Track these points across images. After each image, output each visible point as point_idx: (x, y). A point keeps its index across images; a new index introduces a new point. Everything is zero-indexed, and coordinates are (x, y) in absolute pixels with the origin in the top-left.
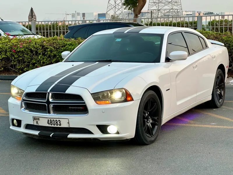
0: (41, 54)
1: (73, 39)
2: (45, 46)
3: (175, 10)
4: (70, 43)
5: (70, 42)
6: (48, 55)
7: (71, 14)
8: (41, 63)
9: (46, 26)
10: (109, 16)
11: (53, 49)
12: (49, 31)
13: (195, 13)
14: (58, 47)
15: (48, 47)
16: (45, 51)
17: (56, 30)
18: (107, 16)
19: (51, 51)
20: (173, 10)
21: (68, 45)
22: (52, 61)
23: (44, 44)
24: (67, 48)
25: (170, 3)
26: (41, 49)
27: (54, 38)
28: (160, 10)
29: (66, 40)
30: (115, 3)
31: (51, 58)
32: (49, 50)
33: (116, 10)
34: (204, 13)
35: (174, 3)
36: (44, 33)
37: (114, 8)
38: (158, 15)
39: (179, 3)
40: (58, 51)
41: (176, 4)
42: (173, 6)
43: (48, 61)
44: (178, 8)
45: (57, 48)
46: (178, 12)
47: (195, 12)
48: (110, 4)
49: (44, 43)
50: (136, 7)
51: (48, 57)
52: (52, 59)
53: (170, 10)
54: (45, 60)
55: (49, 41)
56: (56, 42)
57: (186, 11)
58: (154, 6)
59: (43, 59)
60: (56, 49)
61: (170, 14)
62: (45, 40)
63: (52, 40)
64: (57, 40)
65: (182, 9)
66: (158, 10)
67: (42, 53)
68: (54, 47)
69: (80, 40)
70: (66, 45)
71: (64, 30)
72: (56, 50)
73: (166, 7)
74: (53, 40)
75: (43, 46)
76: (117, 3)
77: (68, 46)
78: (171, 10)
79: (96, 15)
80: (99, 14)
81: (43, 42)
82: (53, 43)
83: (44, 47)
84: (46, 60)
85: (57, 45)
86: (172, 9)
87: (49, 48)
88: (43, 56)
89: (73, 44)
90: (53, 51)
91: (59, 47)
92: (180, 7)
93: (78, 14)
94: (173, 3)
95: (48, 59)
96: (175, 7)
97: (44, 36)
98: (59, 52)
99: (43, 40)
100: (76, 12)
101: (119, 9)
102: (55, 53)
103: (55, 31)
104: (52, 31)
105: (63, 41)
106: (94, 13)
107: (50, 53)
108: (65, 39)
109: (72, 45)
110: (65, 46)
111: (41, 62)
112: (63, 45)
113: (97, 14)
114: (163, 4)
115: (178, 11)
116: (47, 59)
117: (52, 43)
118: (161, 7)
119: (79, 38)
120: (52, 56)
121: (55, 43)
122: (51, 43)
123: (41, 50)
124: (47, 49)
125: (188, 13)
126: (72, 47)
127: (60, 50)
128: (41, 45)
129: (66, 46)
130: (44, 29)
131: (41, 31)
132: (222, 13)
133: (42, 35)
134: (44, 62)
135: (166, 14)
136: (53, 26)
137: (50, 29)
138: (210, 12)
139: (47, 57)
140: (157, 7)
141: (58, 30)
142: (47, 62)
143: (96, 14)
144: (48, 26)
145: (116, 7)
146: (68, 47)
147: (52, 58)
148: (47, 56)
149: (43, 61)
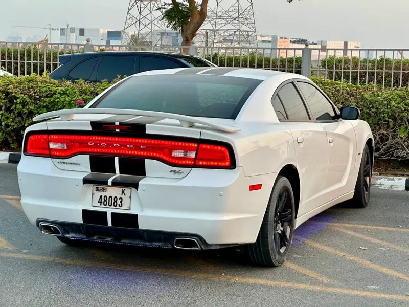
0: (3, 108)
1: (68, 83)
2: (12, 93)
3: (245, 33)
4: (63, 91)
5: (63, 89)
6: (17, 111)
7: (59, 30)
8: (3, 127)
9: (14, 52)
10: (127, 37)
11: (28, 100)
12: (19, 61)
13: (277, 39)
14: (37, 97)
15: (18, 96)
16: (12, 102)
17: (34, 60)
18: (124, 37)
19: (24, 104)
20: (241, 33)
21: (59, 93)
22: (25, 124)
23: (9, 89)
24: (57, 100)
25: (235, 19)
26: (4, 99)
27: (30, 79)
28: (218, 30)
29: (54, 84)
30: (140, 13)
31: (22, 118)
32: (19, 101)
33: (142, 27)
34: (292, 40)
35: (243, 21)
36: (10, 64)
37: (138, 22)
38: (214, 39)
39: (251, 21)
40: (37, 104)
41: (246, 22)
42: (241, 24)
43: (16, 123)
44: (249, 30)
45: (35, 99)
46: (249, 36)
47: (277, 37)
48: (131, 16)
49: (9, 87)
50: (186, 24)
51: (17, 115)
52: (26, 120)
53: (235, 32)
54: (11, 120)
55: (20, 83)
56: (34, 86)
57: (261, 36)
58: (207, 23)
59: (7, 118)
60: (33, 101)
61: (235, 38)
62: (11, 82)
63: (26, 83)
64: (37, 82)
65: (255, 31)
66: (215, 31)
67: (5, 107)
68: (30, 97)
69: (84, 85)
70: (55, 94)
71: (50, 61)
72: (33, 103)
73: (229, 27)
74: (29, 81)
75: (7, 94)
76: (144, 14)
77: (59, 96)
78: (237, 33)
79: (103, 34)
80: (109, 32)
81: (8, 85)
82: (29, 88)
83: (9, 94)
84: (12, 122)
85: (37, 92)
86: (239, 30)
87: (19, 98)
88: (6, 113)
89: (68, 92)
90: (28, 104)
91: (40, 96)
92: (252, 28)
93: (72, 30)
94: (240, 20)
95: (17, 119)
96: (244, 28)
97: (9, 71)
98: (40, 107)
99: (8, 80)
100: (67, 25)
101: (146, 26)
102: (32, 107)
103: (32, 61)
104: (26, 61)
105: (48, 84)
106: (100, 30)
107: (21, 107)
108: (53, 81)
109: (66, 94)
110: (51, 96)
111: (3, 124)
112: (49, 94)
113: (106, 32)
114: (224, 21)
115: (248, 33)
116: (14, 119)
117: (27, 88)
118: (221, 26)
119: (81, 81)
120: (25, 113)
121: (32, 87)
122: (23, 87)
123: (3, 101)
124: (16, 100)
125: (264, 39)
126: (67, 99)
127: (42, 103)
128: (4, 91)
129: (55, 96)
130: (9, 58)
131: (5, 60)
132: (322, 41)
133: (6, 69)
134: (8, 124)
135: (227, 38)
136: (29, 52)
137: (22, 58)
138: (302, 40)
139: (14, 116)
140: (213, 26)
141: (37, 60)
142: (13, 126)
143: (104, 31)
144: (17, 52)
145: (141, 21)
146: (58, 98)
147: (24, 117)
148: (14, 113)
149: (6, 122)
